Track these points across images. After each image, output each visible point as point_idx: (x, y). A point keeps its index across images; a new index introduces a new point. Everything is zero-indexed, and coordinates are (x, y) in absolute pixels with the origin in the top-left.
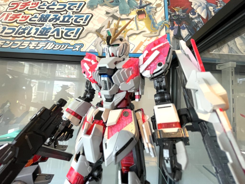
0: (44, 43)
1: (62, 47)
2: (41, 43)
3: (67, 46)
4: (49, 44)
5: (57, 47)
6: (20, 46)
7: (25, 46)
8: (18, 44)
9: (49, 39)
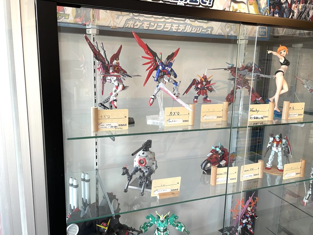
0: (183, 26)
1: (198, 30)
2: (180, 26)
3: (201, 29)
4: (187, 26)
5: (194, 30)
6: (164, 28)
7: (168, 28)
8: (162, 26)
9: (186, 22)
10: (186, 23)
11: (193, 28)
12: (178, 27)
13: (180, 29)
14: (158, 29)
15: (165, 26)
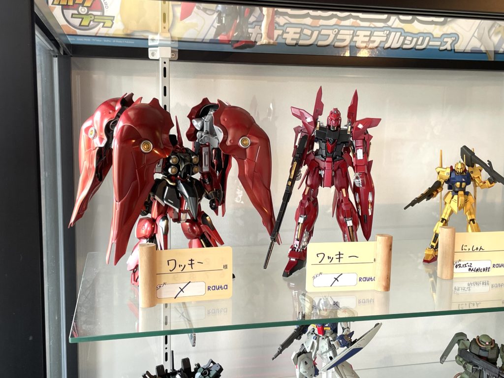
0: (381, 34)
1: (419, 42)
2: (376, 33)
3: (427, 39)
4: (393, 34)
5: (409, 42)
6: (335, 40)
7: (345, 40)
8: (329, 35)
9: (390, 23)
10: (390, 27)
11: (408, 38)
12: (370, 36)
13: (374, 41)
14: (320, 43)
15: (339, 37)
